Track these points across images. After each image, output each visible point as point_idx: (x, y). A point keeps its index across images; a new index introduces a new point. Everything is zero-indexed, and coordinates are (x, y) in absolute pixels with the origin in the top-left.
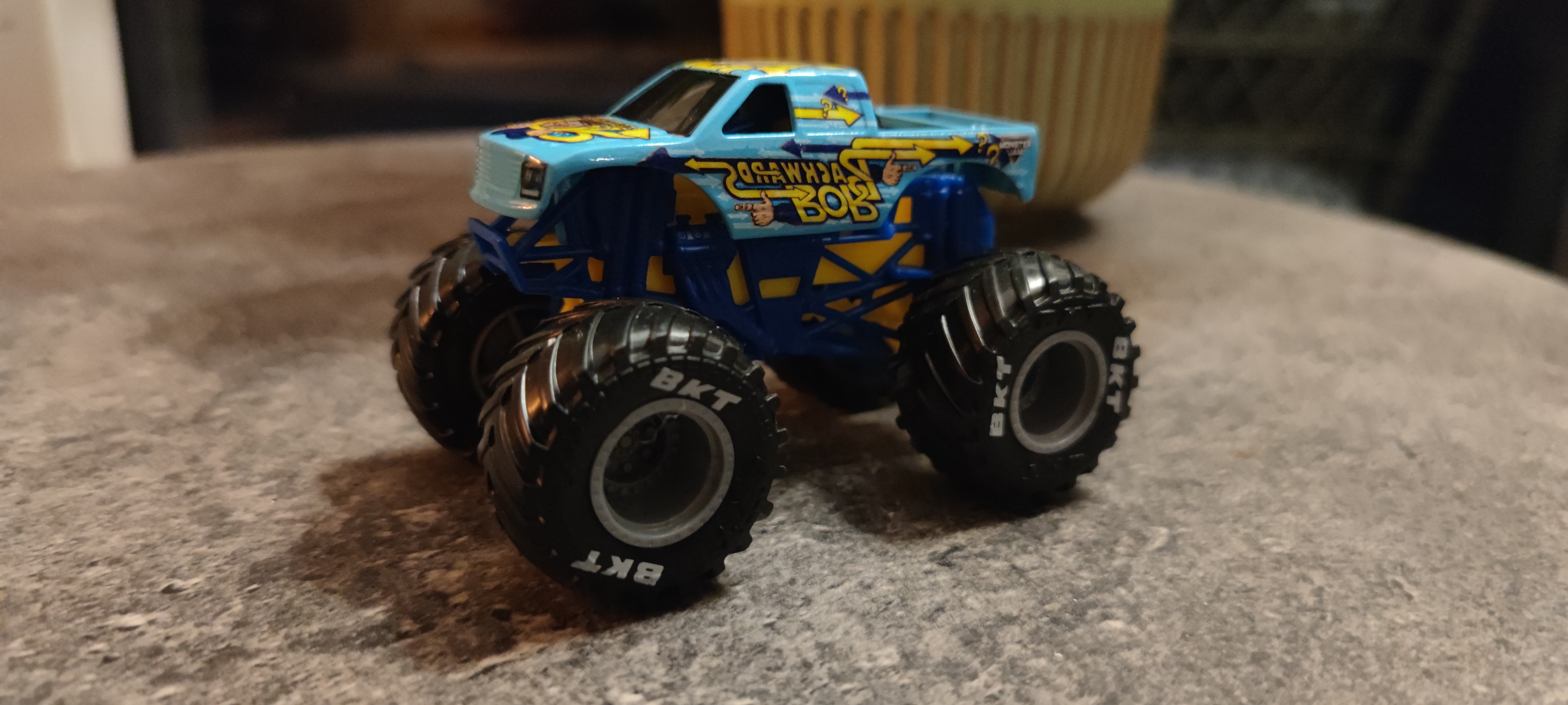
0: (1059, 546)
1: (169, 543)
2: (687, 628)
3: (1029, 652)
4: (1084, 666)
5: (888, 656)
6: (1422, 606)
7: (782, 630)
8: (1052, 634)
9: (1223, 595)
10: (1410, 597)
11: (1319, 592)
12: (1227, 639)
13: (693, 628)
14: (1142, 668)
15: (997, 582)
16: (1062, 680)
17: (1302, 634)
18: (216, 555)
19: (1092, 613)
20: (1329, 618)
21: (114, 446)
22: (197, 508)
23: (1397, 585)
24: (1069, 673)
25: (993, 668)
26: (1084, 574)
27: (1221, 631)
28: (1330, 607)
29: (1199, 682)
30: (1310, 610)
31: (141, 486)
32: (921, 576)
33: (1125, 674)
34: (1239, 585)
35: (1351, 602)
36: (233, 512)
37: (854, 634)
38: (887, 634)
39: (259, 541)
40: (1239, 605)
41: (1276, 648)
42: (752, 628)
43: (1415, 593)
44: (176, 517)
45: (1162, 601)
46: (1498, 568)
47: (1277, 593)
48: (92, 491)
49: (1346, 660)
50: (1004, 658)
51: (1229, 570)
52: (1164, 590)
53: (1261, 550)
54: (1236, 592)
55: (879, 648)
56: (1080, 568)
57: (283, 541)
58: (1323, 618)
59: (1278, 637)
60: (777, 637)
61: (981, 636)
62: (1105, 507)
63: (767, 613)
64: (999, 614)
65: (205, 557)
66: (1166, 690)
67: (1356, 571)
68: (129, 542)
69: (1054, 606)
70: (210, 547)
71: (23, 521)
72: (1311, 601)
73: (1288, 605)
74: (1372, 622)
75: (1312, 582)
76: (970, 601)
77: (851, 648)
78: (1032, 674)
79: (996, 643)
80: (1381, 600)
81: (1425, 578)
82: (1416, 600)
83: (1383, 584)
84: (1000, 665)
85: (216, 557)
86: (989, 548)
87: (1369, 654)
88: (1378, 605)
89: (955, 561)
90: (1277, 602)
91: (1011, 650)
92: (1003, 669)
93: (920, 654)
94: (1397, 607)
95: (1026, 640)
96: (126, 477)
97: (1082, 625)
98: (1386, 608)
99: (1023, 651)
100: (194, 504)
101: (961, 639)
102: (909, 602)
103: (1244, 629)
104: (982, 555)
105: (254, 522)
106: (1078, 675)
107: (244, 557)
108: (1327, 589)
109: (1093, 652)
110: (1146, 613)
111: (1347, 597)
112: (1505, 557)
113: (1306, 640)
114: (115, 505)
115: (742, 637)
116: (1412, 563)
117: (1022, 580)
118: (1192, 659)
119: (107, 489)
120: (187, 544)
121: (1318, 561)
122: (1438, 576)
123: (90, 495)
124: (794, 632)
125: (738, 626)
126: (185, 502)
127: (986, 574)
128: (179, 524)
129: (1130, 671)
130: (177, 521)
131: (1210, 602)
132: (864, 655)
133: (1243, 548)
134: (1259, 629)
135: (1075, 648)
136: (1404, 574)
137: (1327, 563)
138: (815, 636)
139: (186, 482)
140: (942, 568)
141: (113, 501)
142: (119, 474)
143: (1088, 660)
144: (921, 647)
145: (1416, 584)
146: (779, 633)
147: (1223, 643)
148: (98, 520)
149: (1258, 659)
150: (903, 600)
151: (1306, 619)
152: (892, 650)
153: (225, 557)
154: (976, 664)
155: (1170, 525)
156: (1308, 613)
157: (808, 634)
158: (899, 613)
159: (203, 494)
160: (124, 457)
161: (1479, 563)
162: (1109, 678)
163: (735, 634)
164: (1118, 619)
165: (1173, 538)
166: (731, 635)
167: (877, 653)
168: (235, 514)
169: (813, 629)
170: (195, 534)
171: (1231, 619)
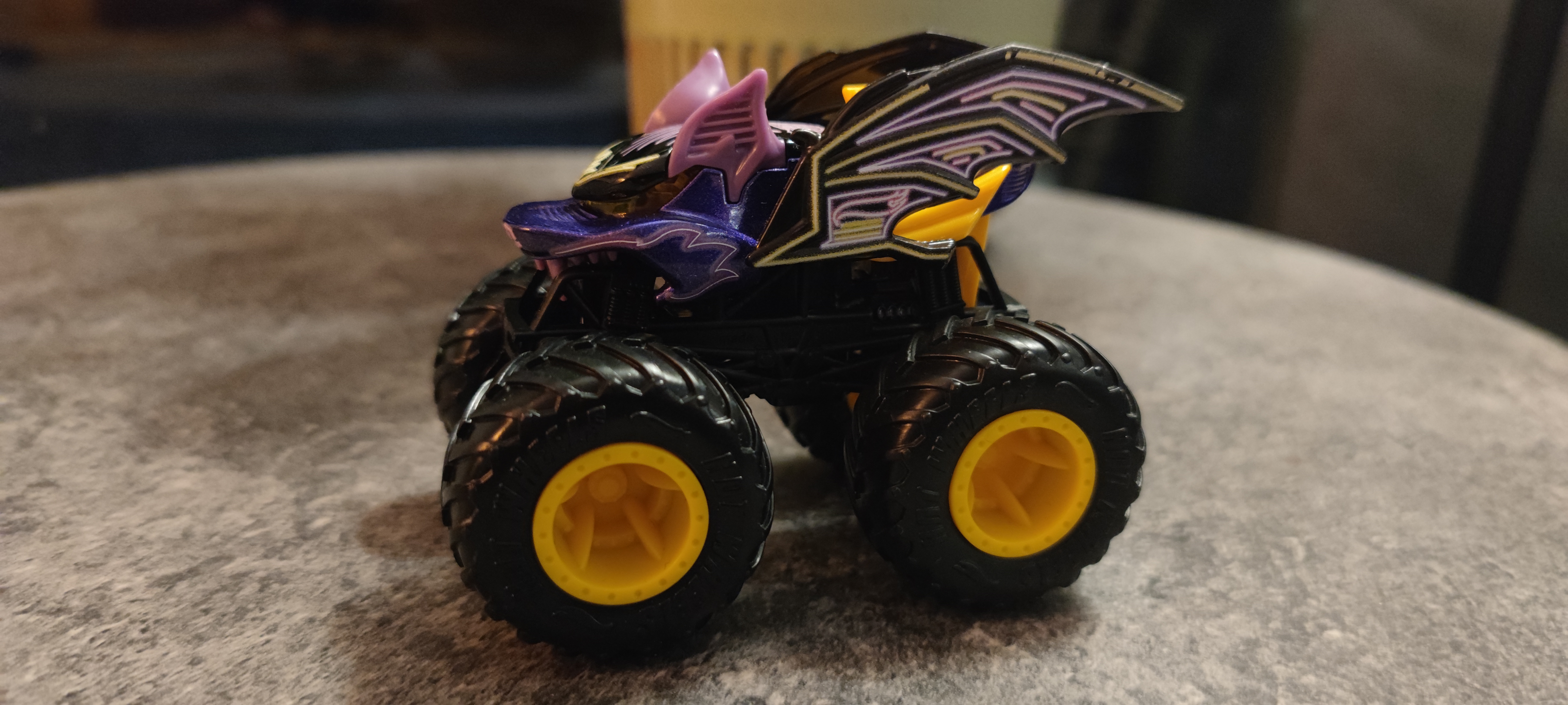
0: (1230, 566)
1: (417, 686)
2: (1007, 696)
3: (1294, 670)
4: (1344, 676)
5: (1193, 694)
6: (1524, 582)
7: (1087, 683)
8: (1298, 651)
9: (1386, 593)
10: (1511, 576)
11: (1447, 580)
12: (1420, 633)
13: (1012, 694)
14: (1387, 671)
15: (1213, 607)
16: (1339, 693)
17: (1468, 619)
18: (483, 692)
19: (1309, 626)
20: (1474, 603)
21: (239, 578)
22: (407, 639)
23: (1493, 567)
24: (1341, 686)
25: (1281, 690)
26: (1271, 590)
27: (1412, 627)
28: (1466, 593)
29: (1436, 676)
30: (1454, 598)
31: (317, 623)
32: (1150, 611)
33: (1378, 677)
34: (1390, 583)
35: (1477, 586)
36: (453, 639)
37: (1147, 676)
38: (1173, 673)
39: (514, 669)
40: (1404, 600)
41: (1461, 636)
42: (1061, 685)
43: (1512, 571)
44: (395, 653)
45: (1349, 606)
46: (1547, 542)
47: (1421, 586)
48: (266, 637)
49: (1514, 638)
50: (1280, 680)
51: (1371, 570)
52: (1343, 597)
53: (1378, 548)
54: (1392, 589)
55: (1180, 688)
56: (1264, 586)
57: (538, 665)
58: (1469, 603)
59: (1454, 625)
60: (1091, 691)
61: (1246, 662)
62: (1232, 523)
63: (1060, 668)
64: (1241, 638)
65: (474, 697)
66: (1419, 687)
67: (1457, 558)
68: (370, 690)
69: (1275, 625)
70: (468, 684)
71: (220, 685)
72: (1449, 589)
73: (1437, 596)
74: (1505, 602)
75: (1436, 573)
76: (1208, 629)
77: (1157, 692)
78: (1314, 691)
79: (1263, 667)
80: (1493, 581)
81: (1507, 556)
82: (1517, 577)
83: (1483, 566)
84: (1284, 687)
85: (486, 694)
86: (1179, 576)
87: (1524, 630)
88: (1495, 586)
89: (1163, 592)
90: (1428, 595)
91: (1280, 671)
92: (1288, 690)
93: (1215, 686)
94: (1509, 585)
95: (1283, 660)
96: (289, 615)
97: (1311, 639)
98: (1502, 588)
99: (1290, 671)
100: (401, 636)
101: (1234, 667)
102: (1162, 638)
103: (1426, 623)
104: (1178, 583)
105: (488, 648)
106: (1347, 685)
107: (516, 689)
108: (1450, 577)
109: (1341, 662)
110: (1349, 620)
111: (1469, 582)
112: (1544, 530)
113: (1475, 626)
114: (310, 649)
115: (1061, 695)
116: (1490, 545)
117: (1231, 604)
118: (1413, 656)
119: (281, 630)
120: (439, 685)
121: (1423, 553)
122: (1514, 554)
123: (268, 642)
124: (1098, 683)
125: (1048, 685)
126: (389, 635)
127: (1198, 601)
128: (407, 662)
129: (1380, 675)
130: (401, 658)
131: (1383, 601)
132: (1173, 697)
133: (1364, 549)
134: (1436, 620)
135: (1325, 662)
136: (1490, 556)
137: (1432, 553)
138: (1118, 683)
139: (365, 611)
140: (1160, 600)
141: (304, 646)
142: (278, 612)
143: (1342, 670)
144: (1210, 680)
145: (1505, 562)
146: (1088, 687)
147: (1422, 637)
148: (309, 671)
149: (1457, 647)
150: (1157, 637)
151: (1459, 606)
152: (1189, 687)
153: (496, 693)
154: (1264, 688)
155: (1295, 534)
156: (1456, 600)
157: (1111, 684)
158: (1165, 650)
159: (399, 622)
160: (261, 590)
161: (1532, 538)
162: (1372, 684)
163: (1054, 695)
164: (1331, 628)
165: (1309, 546)
166: (1050, 696)
167: (1182, 692)
168: (456, 641)
169: (1110, 678)
170: (435, 672)
171: (1409, 615)
